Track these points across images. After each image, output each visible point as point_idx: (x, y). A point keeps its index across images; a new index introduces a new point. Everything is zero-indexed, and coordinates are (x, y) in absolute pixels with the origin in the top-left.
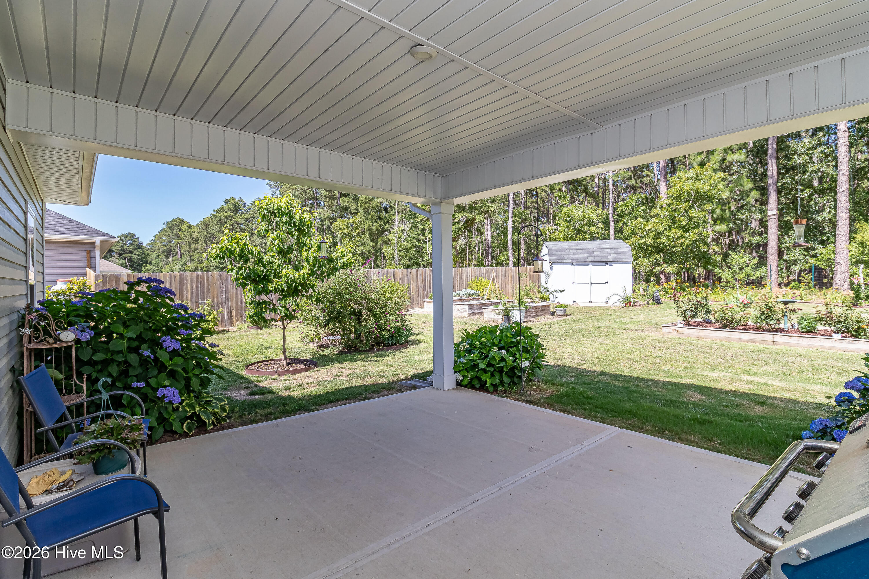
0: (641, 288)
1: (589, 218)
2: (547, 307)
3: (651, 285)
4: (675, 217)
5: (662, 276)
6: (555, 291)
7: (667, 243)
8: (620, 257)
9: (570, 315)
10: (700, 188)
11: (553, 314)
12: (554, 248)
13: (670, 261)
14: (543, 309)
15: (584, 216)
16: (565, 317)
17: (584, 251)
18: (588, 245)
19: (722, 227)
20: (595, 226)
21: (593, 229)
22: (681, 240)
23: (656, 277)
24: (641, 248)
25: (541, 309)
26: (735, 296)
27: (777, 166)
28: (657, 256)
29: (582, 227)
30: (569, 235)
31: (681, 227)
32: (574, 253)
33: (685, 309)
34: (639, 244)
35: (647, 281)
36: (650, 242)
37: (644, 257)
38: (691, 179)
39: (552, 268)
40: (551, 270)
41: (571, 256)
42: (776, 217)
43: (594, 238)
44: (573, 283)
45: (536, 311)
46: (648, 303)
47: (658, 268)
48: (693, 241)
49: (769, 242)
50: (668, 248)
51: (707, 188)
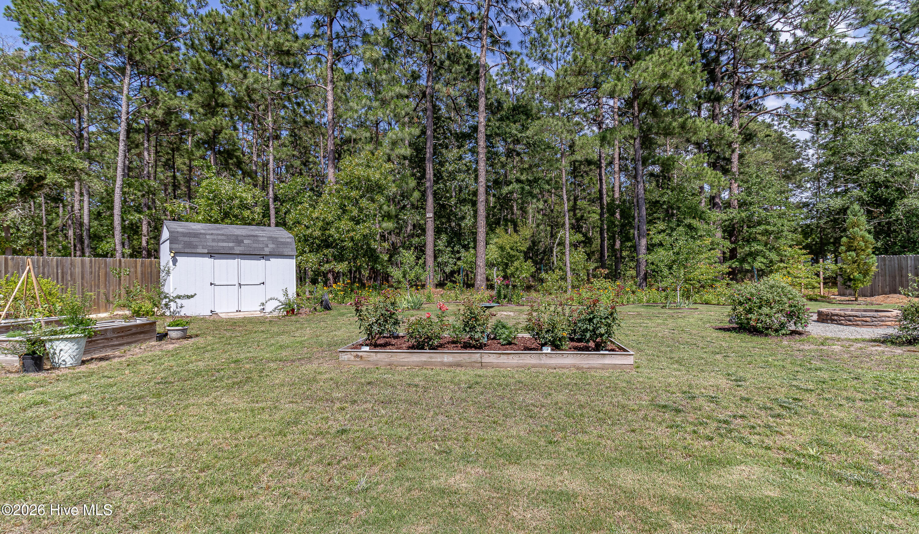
0: (307, 290)
1: (241, 197)
2: (147, 328)
3: (320, 286)
4: (345, 206)
5: (330, 276)
6: (179, 297)
7: (337, 236)
8: (281, 250)
9: (197, 336)
10: (371, 175)
11: (162, 337)
12: (180, 230)
13: (340, 258)
14: (139, 330)
15: (234, 194)
16: (185, 342)
17: (228, 238)
18: (235, 230)
19: (389, 225)
20: (249, 209)
21: (246, 213)
22: (352, 234)
23: (324, 277)
24: (306, 240)
25: (134, 330)
26: (406, 298)
27: (434, 170)
28: (326, 251)
29: (231, 208)
30: (211, 217)
31: (352, 219)
32: (213, 240)
33: (371, 323)
34: (304, 236)
35: (314, 282)
36: (317, 233)
37: (310, 252)
38: (361, 165)
39: (175, 262)
40: (174, 264)
41: (208, 244)
42: (432, 219)
43: (246, 222)
44: (211, 284)
45: (122, 337)
46: (315, 309)
47: (327, 266)
48: (364, 236)
49: (427, 243)
50: (338, 242)
51: (377, 176)
